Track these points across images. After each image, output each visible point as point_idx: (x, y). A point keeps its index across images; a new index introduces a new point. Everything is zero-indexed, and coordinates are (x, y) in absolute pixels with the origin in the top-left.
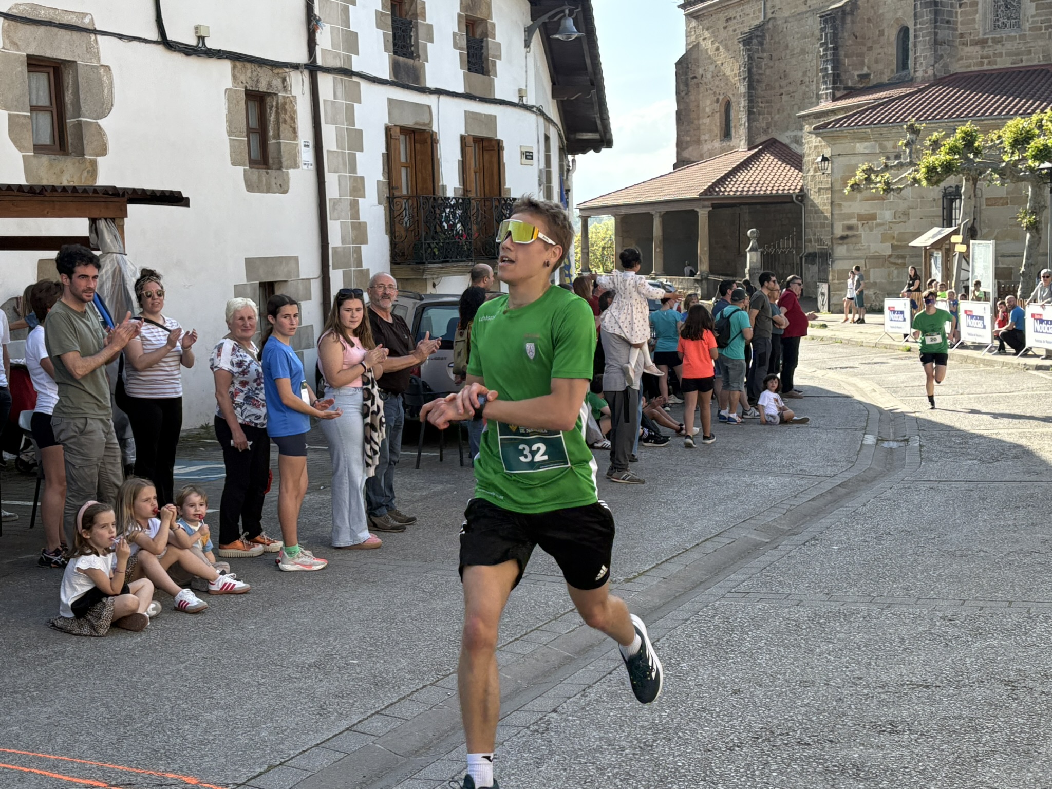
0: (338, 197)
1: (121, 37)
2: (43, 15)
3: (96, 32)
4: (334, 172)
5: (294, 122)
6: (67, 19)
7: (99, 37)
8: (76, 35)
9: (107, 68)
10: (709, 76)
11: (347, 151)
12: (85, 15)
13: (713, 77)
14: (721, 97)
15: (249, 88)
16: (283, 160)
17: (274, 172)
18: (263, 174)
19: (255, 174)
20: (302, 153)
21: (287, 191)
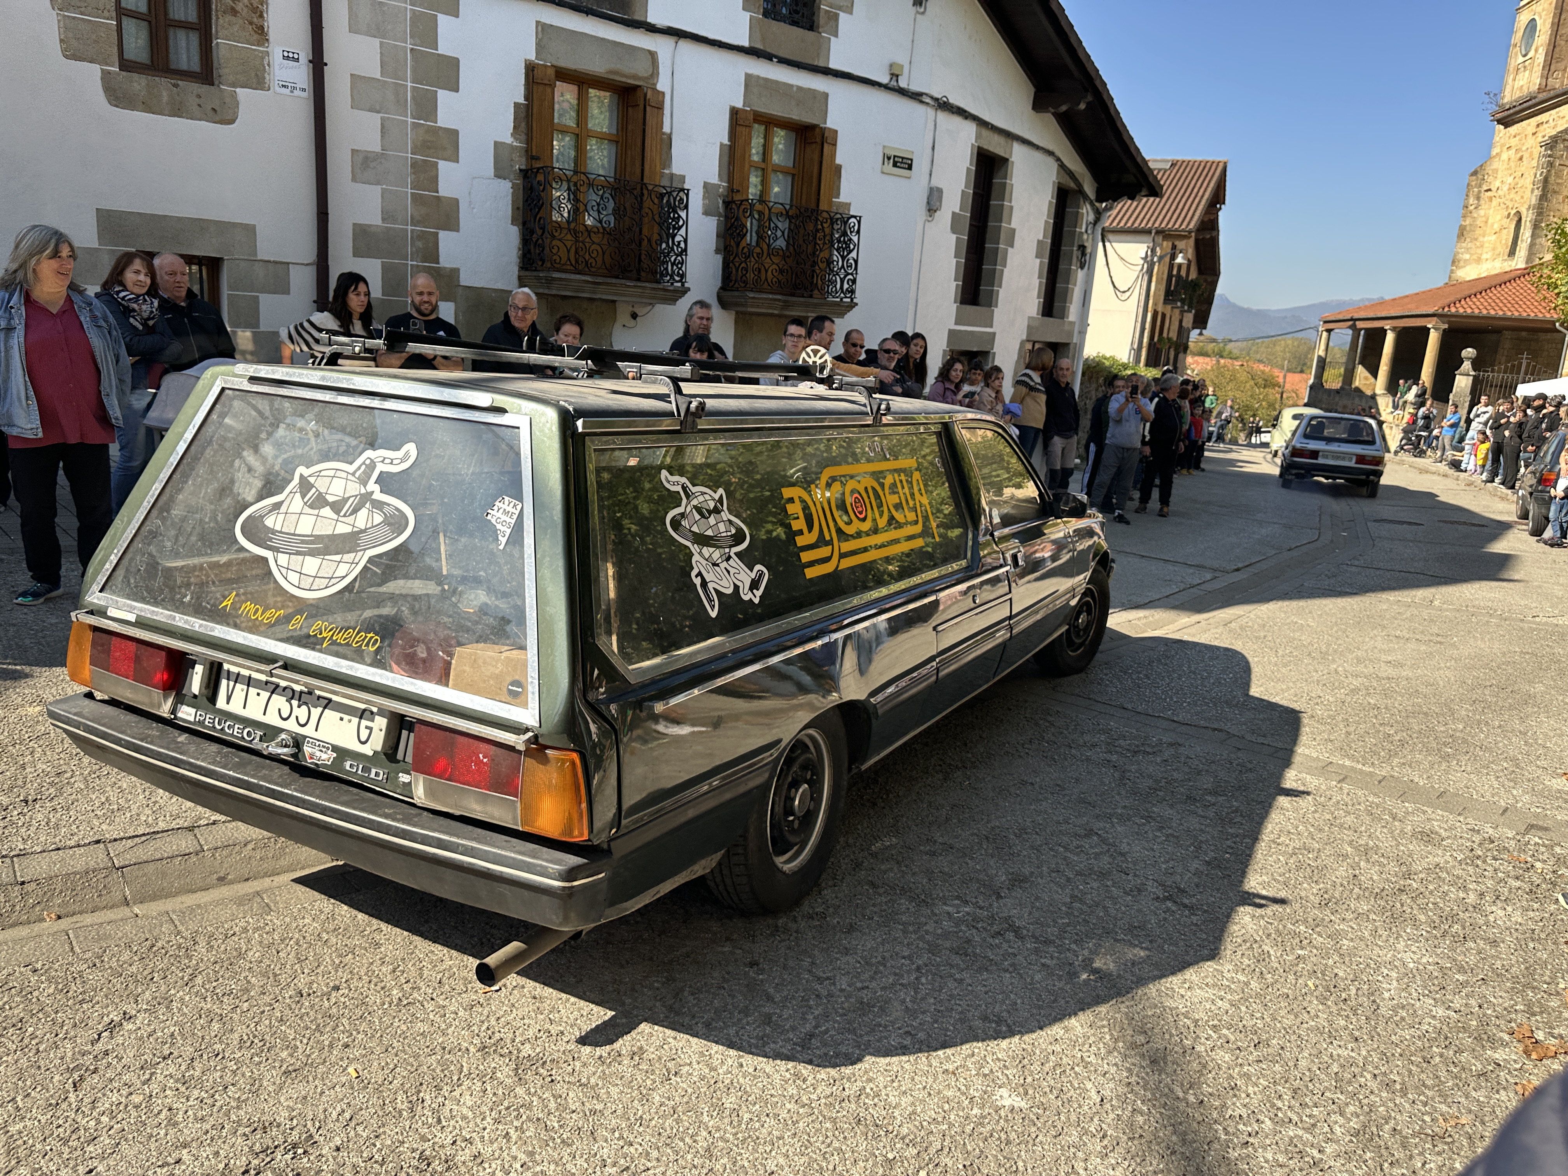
0: (378, 149)
4: (371, 110)
5: (261, 16)
10: (1505, 188)
11: (409, 84)
13: (1509, 189)
14: (1513, 212)
16: (223, 71)
17: (195, 87)
18: (164, 86)
19: (139, 83)
20: (277, 67)
21: (232, 122)
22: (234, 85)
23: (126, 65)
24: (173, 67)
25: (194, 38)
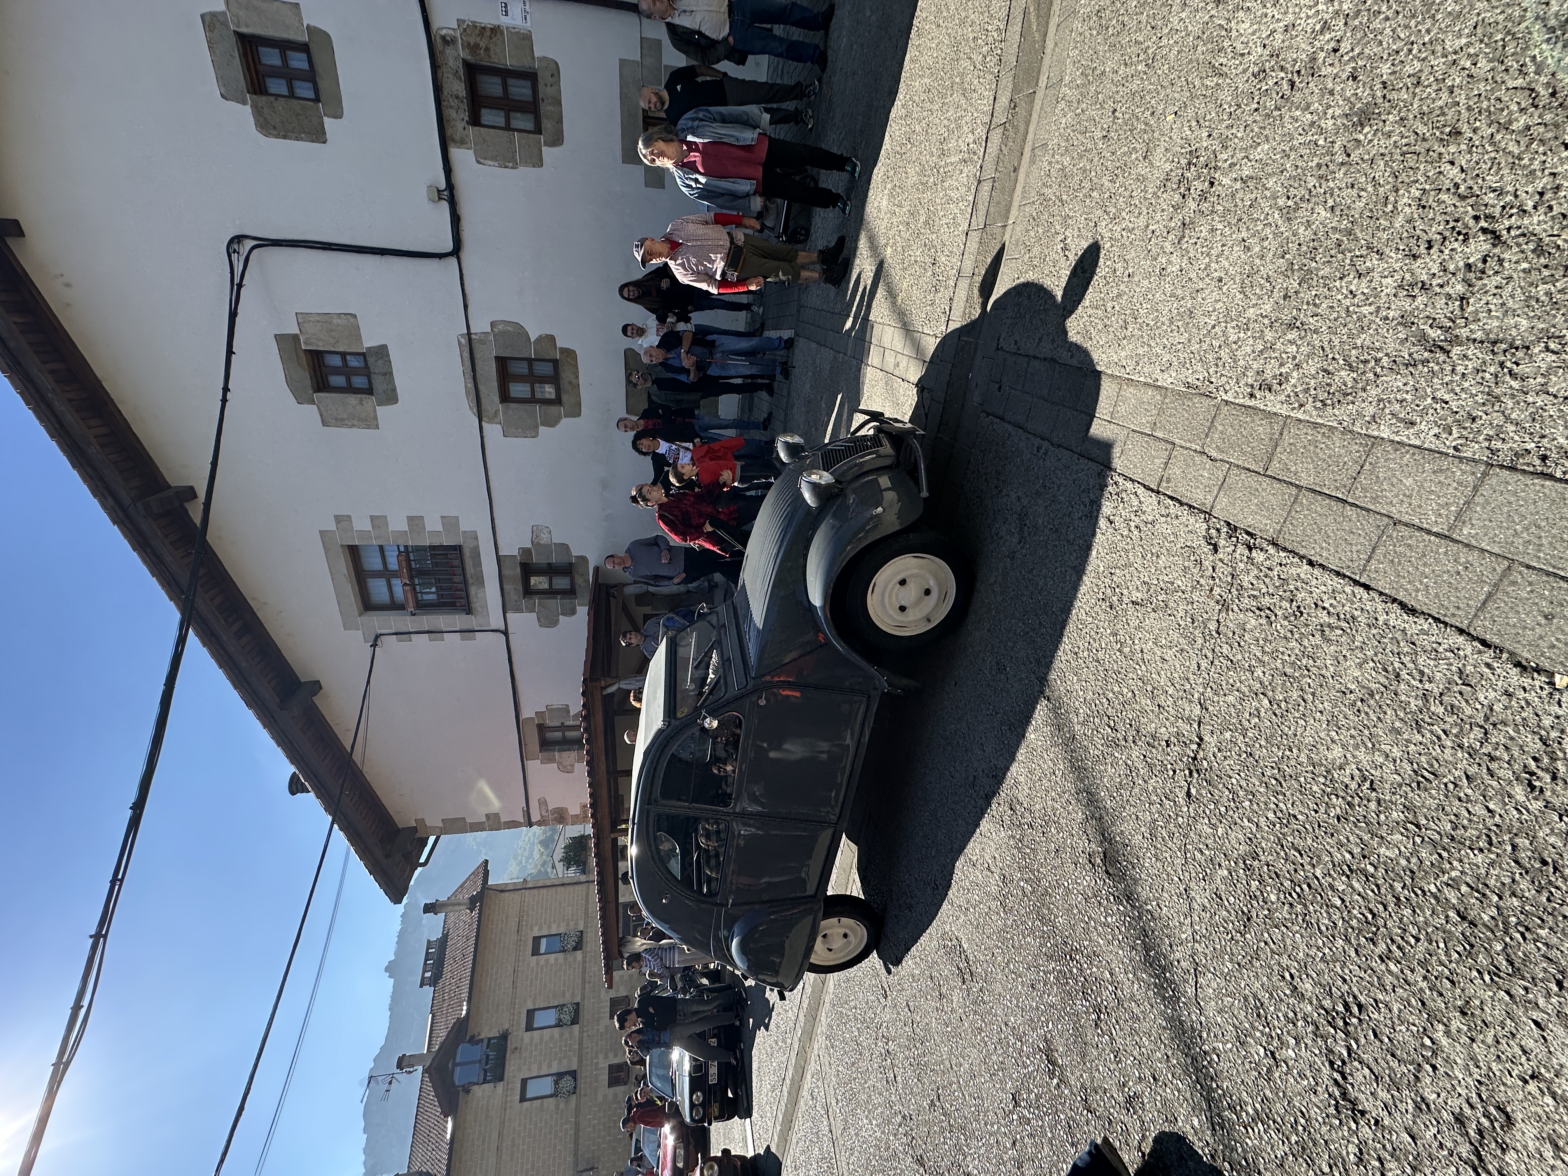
1: (466, 307)
2: (471, 385)
3: (469, 333)
5: (484, 28)
6: (468, 363)
7: (472, 331)
8: (477, 356)
9: (493, 324)
12: (460, 343)
15: (466, 118)
16: (527, 65)
17: (541, 86)
18: (546, 108)
19: (547, 124)
20: (514, 22)
21: (557, 64)
22: (533, 57)
23: (538, 131)
24: (531, 99)
25: (511, 81)
